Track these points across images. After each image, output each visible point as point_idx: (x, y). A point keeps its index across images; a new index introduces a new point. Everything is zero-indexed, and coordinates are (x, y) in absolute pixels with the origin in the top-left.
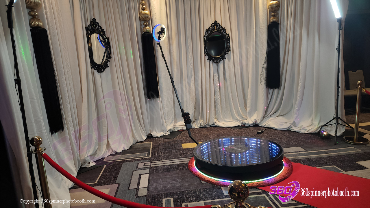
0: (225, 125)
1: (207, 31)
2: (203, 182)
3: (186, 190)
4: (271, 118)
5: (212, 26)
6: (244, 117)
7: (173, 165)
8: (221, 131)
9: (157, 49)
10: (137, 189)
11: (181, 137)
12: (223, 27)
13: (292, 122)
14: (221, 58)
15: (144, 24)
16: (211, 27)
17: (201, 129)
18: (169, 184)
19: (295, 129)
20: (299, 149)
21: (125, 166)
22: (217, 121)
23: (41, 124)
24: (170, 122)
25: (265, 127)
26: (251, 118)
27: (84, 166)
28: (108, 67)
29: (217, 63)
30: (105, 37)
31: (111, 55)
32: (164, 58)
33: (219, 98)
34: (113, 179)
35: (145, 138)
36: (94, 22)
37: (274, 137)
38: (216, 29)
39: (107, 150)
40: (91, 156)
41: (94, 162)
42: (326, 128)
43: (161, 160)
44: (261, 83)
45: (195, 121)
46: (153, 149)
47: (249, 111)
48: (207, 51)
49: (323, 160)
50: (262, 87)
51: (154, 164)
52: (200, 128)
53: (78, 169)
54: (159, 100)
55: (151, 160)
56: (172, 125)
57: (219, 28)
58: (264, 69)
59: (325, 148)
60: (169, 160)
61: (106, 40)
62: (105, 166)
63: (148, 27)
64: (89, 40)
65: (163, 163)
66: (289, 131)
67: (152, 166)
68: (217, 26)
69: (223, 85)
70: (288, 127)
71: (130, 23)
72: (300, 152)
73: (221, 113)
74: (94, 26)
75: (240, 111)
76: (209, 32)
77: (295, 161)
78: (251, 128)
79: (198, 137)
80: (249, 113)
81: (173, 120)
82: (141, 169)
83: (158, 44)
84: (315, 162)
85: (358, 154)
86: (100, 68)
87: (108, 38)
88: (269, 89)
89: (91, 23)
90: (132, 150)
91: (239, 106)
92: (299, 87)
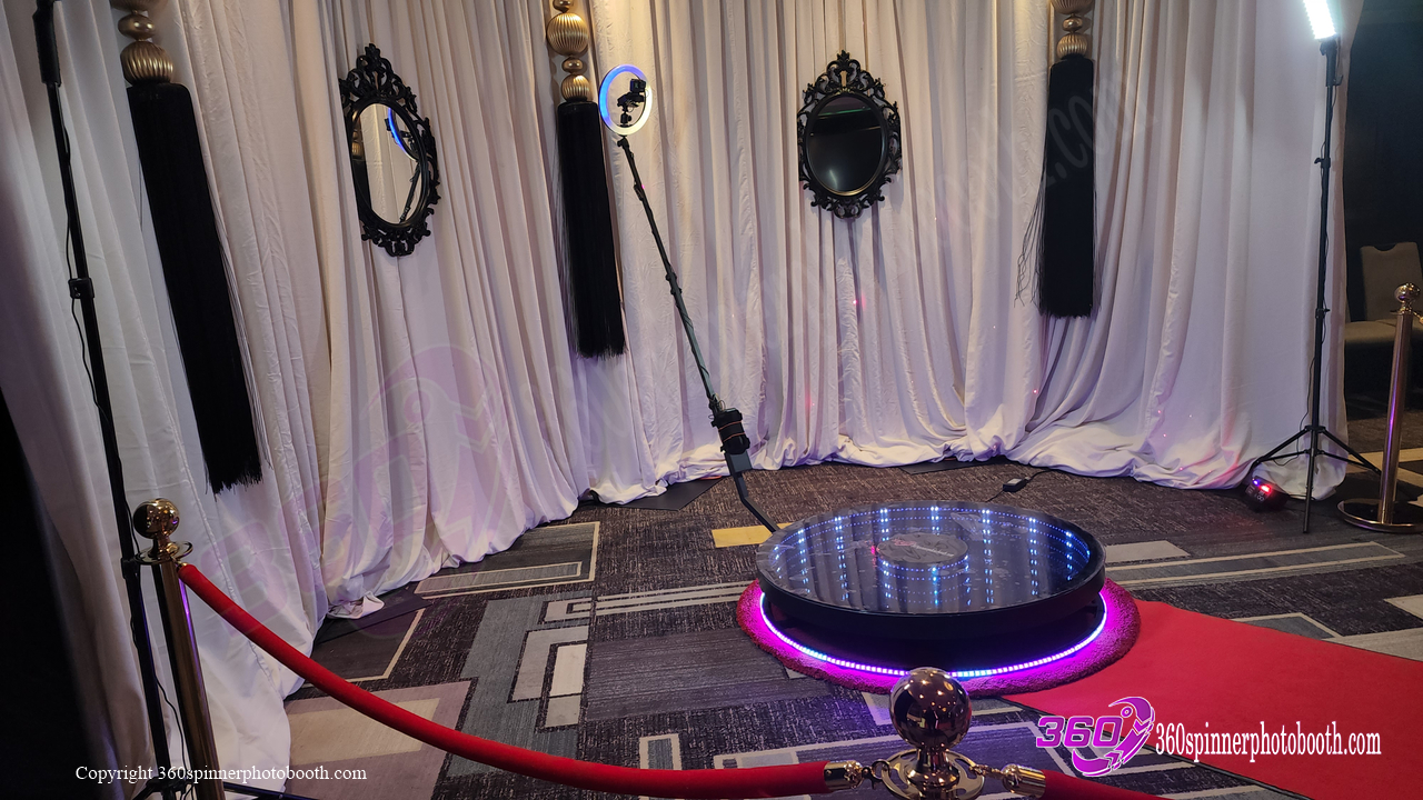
0: (879, 458)
1: (811, 92)
2: (792, 674)
3: (727, 703)
4: (1058, 432)
5: (828, 74)
6: (954, 425)
7: (679, 609)
8: (863, 483)
9: (617, 163)
10: (542, 702)
11: (711, 503)
12: (875, 77)
13: (1137, 447)
14: (864, 200)
15: (566, 66)
16: (825, 78)
17: (788, 472)
18: (663, 680)
19: (1149, 472)
20: (1164, 548)
21: (494, 615)
22: (847, 444)
23: (175, 453)
24: (668, 444)
25: (1035, 463)
26: (981, 430)
27: (342, 614)
28: (428, 233)
29: (850, 217)
30: (414, 118)
31: (438, 188)
32: (643, 198)
33: (857, 355)
34: (449, 661)
35: (570, 507)
36: (371, 59)
37: (1068, 502)
38: (844, 83)
39: (428, 555)
40: (365, 574)
41: (378, 597)
42: (1272, 469)
43: (634, 590)
44: (1019, 293)
45: (762, 444)
46: (603, 548)
47: (973, 402)
48: (809, 172)
49: (1257, 593)
50: (1024, 310)
51: (608, 606)
52: (783, 468)
53: (318, 626)
54: (624, 364)
55: (596, 590)
56: (677, 456)
57: (859, 82)
58: (1031, 239)
59: (1266, 546)
60: (663, 591)
61: (420, 128)
62: (421, 612)
63: (580, 78)
64: (353, 128)
65: (640, 601)
66: (1125, 479)
67: (598, 613)
68: (850, 72)
69: (873, 303)
70: (1121, 466)
71: (510, 64)
72: (1168, 559)
73: (863, 412)
74: (371, 76)
75: (939, 403)
76: (820, 96)
77: (1147, 595)
78: (980, 471)
79: (773, 503)
80: (971, 410)
81: (680, 439)
82: (557, 624)
83: (620, 144)
84: (1224, 599)
85: (1393, 567)
86: (398, 238)
87: (426, 124)
88: (1052, 320)
89: (358, 61)
90: (521, 551)
91: (933, 386)
92: (1169, 311)
